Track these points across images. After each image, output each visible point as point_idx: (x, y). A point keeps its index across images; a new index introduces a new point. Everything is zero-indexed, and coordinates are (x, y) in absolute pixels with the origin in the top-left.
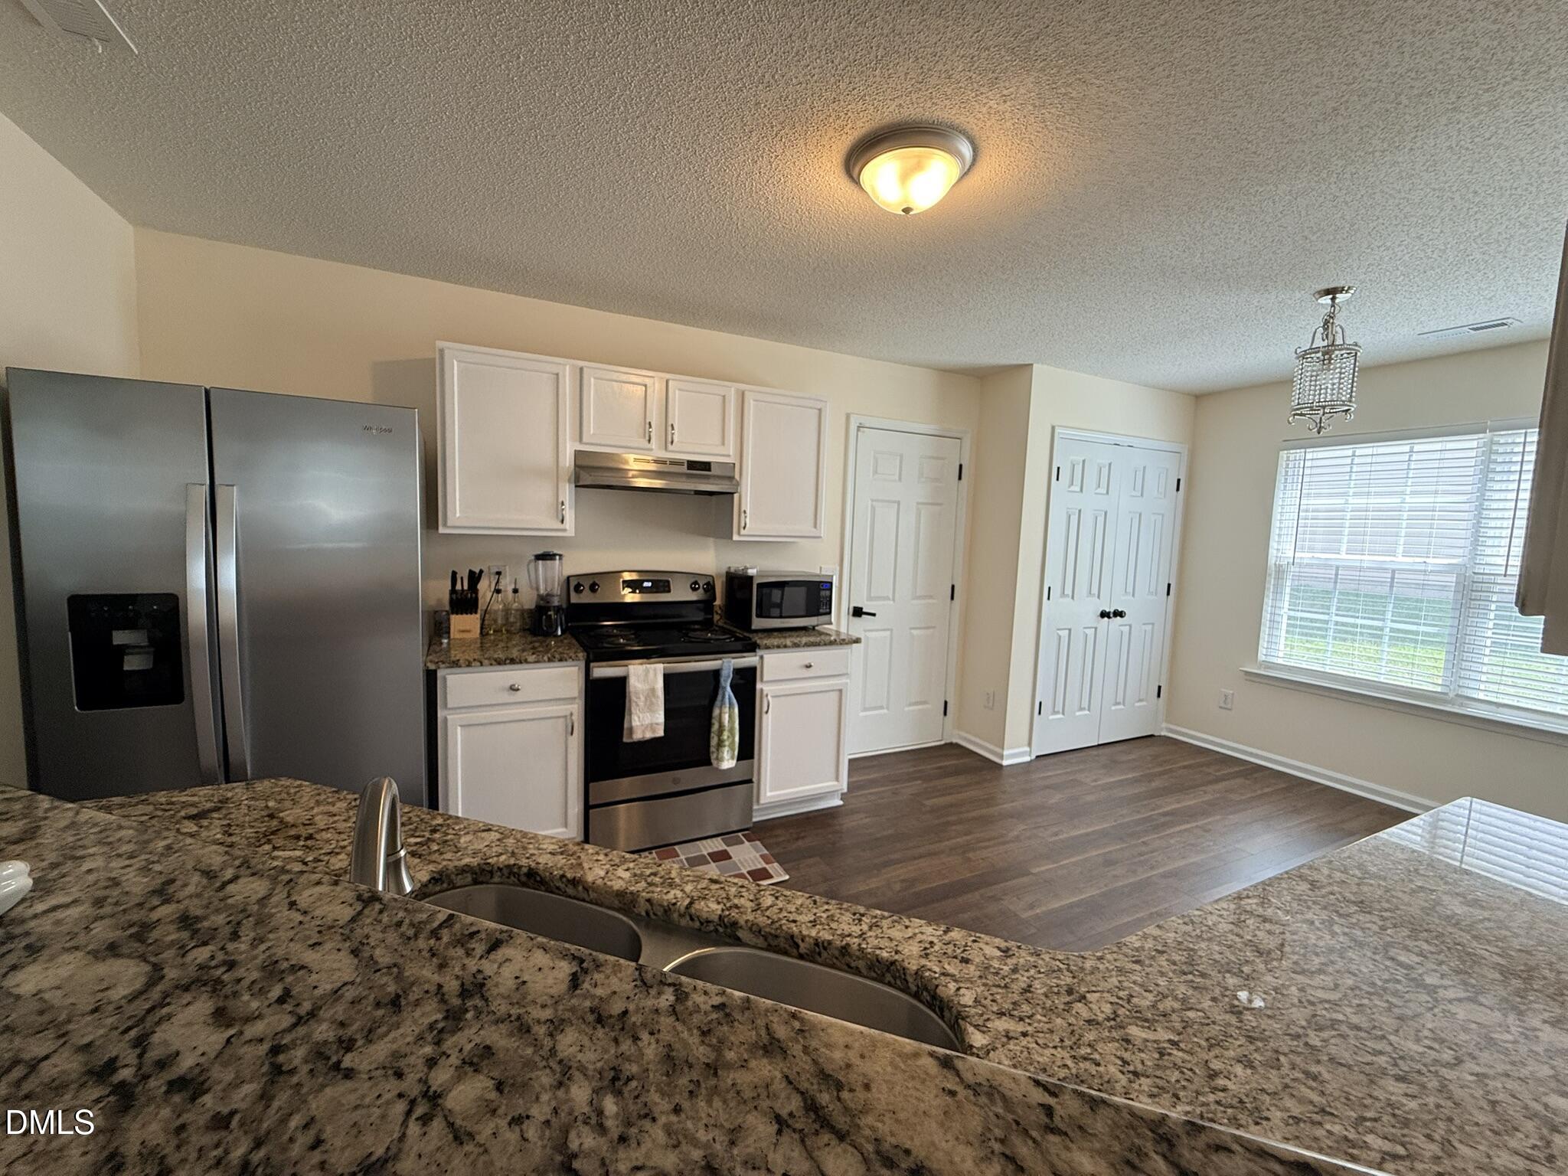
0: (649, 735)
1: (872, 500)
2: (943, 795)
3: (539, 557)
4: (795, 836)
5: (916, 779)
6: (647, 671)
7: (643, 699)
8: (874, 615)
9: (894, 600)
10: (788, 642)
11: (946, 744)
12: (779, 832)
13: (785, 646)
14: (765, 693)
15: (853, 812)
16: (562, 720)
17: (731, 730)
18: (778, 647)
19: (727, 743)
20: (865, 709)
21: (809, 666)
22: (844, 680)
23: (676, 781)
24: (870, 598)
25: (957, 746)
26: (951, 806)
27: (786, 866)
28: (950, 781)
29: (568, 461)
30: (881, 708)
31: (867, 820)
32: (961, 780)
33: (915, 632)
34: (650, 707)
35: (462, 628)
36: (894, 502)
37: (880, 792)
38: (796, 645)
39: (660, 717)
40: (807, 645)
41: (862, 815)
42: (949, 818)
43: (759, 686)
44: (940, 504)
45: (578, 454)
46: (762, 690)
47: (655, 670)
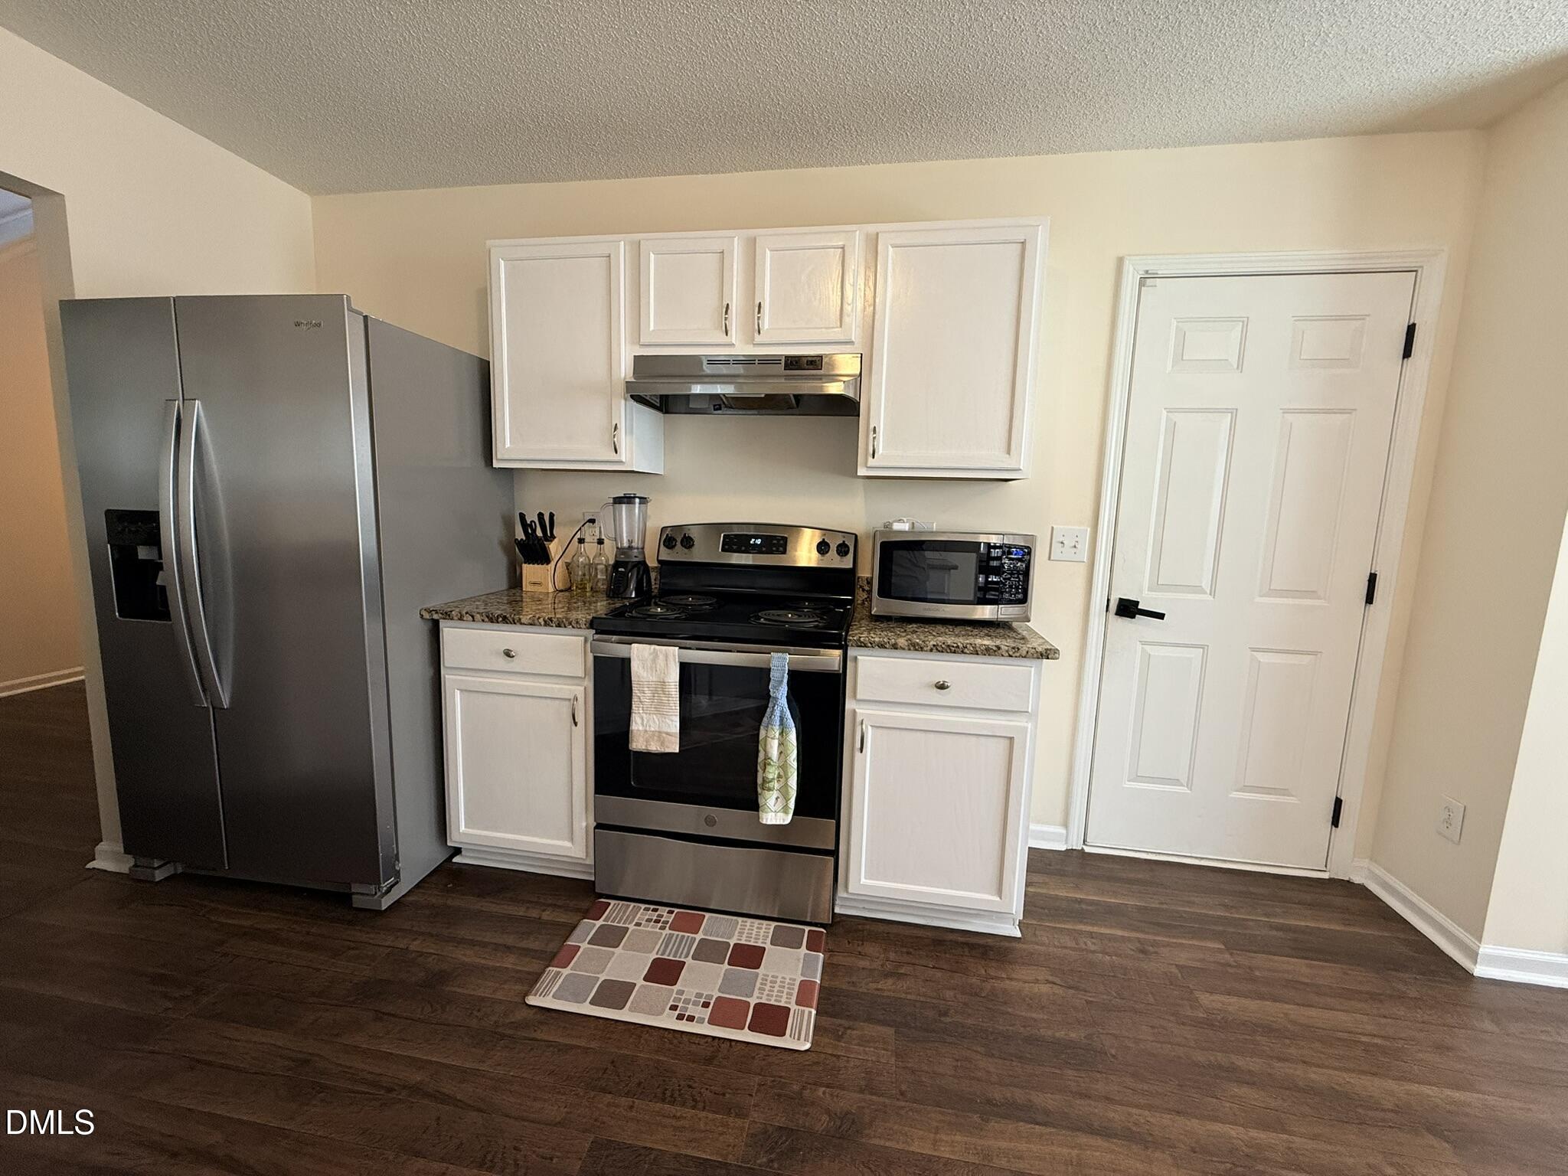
0: (654, 747)
1: (1170, 411)
2: (1261, 997)
3: (618, 501)
4: (889, 966)
5: (1217, 936)
6: (656, 656)
7: (648, 694)
8: (1161, 616)
9: (1213, 593)
10: (902, 642)
11: (1330, 880)
12: (871, 949)
13: (895, 647)
14: (859, 719)
15: (1031, 960)
16: (567, 703)
17: (784, 767)
18: (882, 646)
19: (776, 785)
20: (1138, 778)
21: (942, 687)
22: (1018, 722)
23: (710, 821)
24: (1156, 586)
25: (1362, 891)
26: (1269, 1030)
27: (827, 1021)
28: (1298, 967)
29: (625, 370)
30: (1176, 782)
31: (1045, 988)
32: (1327, 974)
33: (1262, 657)
34: (659, 709)
35: (533, 580)
36: (1226, 411)
37: (1112, 938)
38: (915, 647)
39: (674, 725)
40: (936, 649)
41: (1043, 974)
42: (1240, 1062)
43: (849, 705)
44: (1350, 411)
45: (638, 359)
46: (854, 712)
47: (666, 656)
